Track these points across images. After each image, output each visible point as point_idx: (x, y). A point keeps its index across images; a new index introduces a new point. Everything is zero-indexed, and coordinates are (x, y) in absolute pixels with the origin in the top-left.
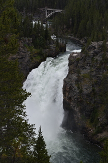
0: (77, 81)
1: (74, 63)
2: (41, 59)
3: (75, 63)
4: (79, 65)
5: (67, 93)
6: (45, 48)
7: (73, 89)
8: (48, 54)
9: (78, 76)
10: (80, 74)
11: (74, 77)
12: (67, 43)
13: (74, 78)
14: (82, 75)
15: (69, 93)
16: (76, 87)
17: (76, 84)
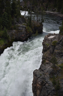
0: (52, 74)
1: (49, 49)
2: (6, 45)
3: (51, 49)
4: (56, 51)
5: (38, 92)
6: (11, 29)
7: (47, 85)
8: (15, 37)
9: (54, 67)
10: (57, 63)
11: (49, 68)
12: (43, 21)
13: (47, 69)
14: (59, 64)
15: (41, 91)
16: (50, 82)
17: (50, 78)
